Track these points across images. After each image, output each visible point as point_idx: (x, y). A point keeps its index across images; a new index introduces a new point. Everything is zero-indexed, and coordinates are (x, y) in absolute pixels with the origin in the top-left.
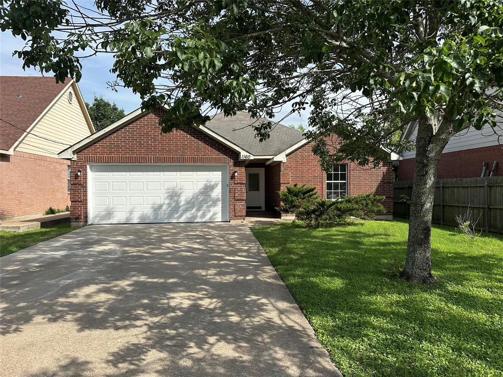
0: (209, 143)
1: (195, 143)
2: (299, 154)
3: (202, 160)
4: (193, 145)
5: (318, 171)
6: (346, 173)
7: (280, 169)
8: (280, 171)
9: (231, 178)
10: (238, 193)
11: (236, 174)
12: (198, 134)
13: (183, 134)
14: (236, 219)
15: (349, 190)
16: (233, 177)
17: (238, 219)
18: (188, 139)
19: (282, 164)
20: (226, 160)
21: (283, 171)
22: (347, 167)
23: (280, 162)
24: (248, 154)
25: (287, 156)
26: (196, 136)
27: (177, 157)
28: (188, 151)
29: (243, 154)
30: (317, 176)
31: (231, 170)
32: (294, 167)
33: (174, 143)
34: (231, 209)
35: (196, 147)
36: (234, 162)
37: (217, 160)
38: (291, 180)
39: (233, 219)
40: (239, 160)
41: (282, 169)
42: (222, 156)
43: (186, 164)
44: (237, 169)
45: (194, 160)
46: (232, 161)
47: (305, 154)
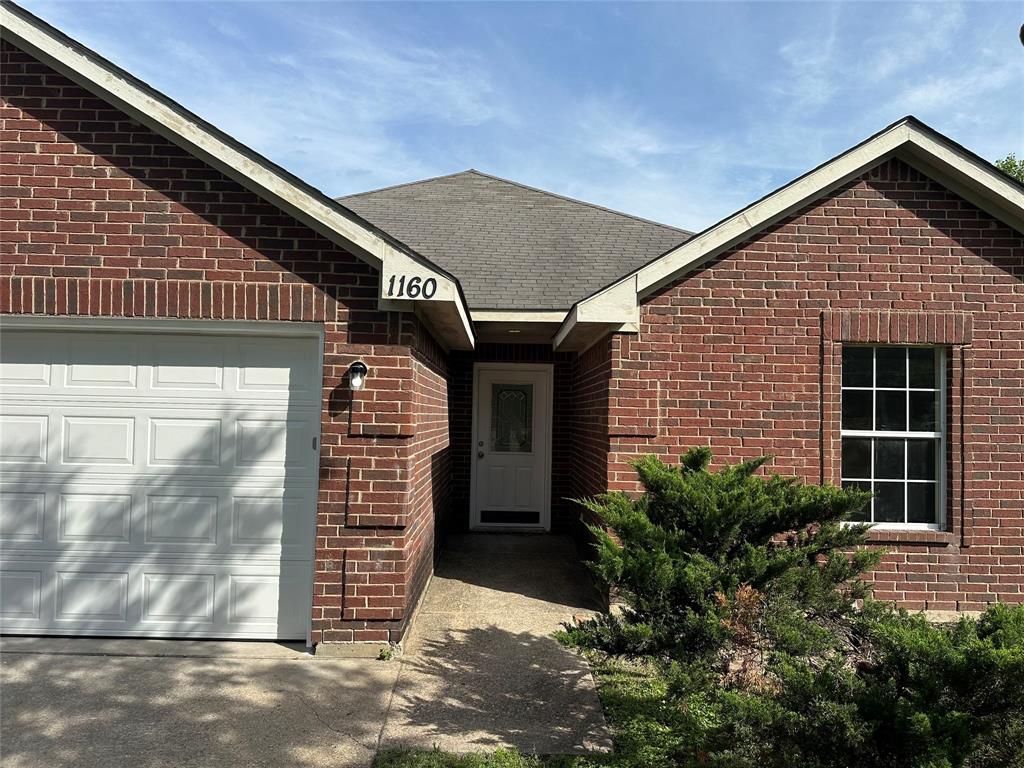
0: (214, 209)
1: (142, 207)
2: (704, 294)
3: (172, 301)
4: (129, 218)
5: (800, 379)
6: (941, 390)
7: (610, 365)
8: (609, 375)
9: (332, 406)
10: (364, 486)
11: (357, 382)
12: (160, 162)
13: (76, 160)
14: (346, 637)
15: (957, 481)
16: (341, 399)
17: (363, 637)
18: (108, 185)
19: (617, 339)
20: (308, 309)
21: (622, 374)
22: (943, 361)
23: (610, 330)
24: (426, 274)
25: (644, 298)
26: (147, 170)
27: (39, 283)
28: (102, 251)
29: (398, 271)
30: (797, 406)
31: (336, 360)
32: (681, 358)
33: (31, 205)
34: (323, 577)
35: (145, 230)
36: (352, 316)
37: (254, 304)
38: (664, 422)
39: (331, 637)
40: (381, 307)
41: (619, 363)
42: (284, 280)
43: (89, 322)
44: (364, 355)
45: (131, 301)
46: (339, 309)
47: (736, 295)
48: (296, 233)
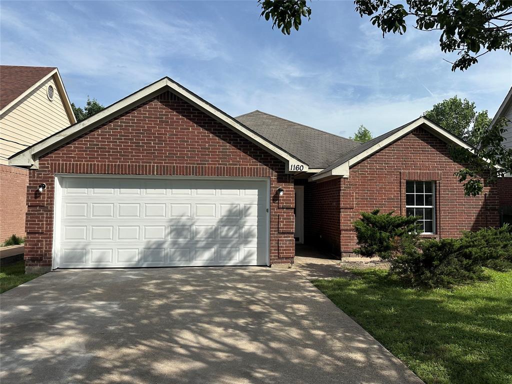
0: (241, 146)
1: (221, 146)
2: (367, 166)
3: (230, 172)
4: (217, 149)
5: (394, 191)
6: (434, 194)
7: (340, 187)
8: (340, 190)
9: (273, 200)
10: (283, 222)
11: (281, 194)
12: (225, 133)
13: (202, 133)
14: (279, 263)
15: (438, 220)
16: (276, 198)
17: (284, 263)
18: (211, 139)
19: (342, 180)
20: (266, 173)
21: (344, 190)
23: (340, 177)
24: (300, 164)
25: (350, 168)
26: (222, 136)
27: (193, 167)
28: (210, 158)
29: (293, 164)
30: (393, 199)
31: (274, 187)
32: (361, 185)
33: (189, 145)
34: (273, 247)
35: (222, 152)
36: (278, 175)
37: (251, 172)
38: (356, 204)
39: (276, 263)
40: (286, 173)
41: (343, 187)
42: (259, 166)
43: (207, 177)
44: (282, 186)
45: (218, 172)
46: (275, 174)
47: (376, 166)
48: (263, 153)
